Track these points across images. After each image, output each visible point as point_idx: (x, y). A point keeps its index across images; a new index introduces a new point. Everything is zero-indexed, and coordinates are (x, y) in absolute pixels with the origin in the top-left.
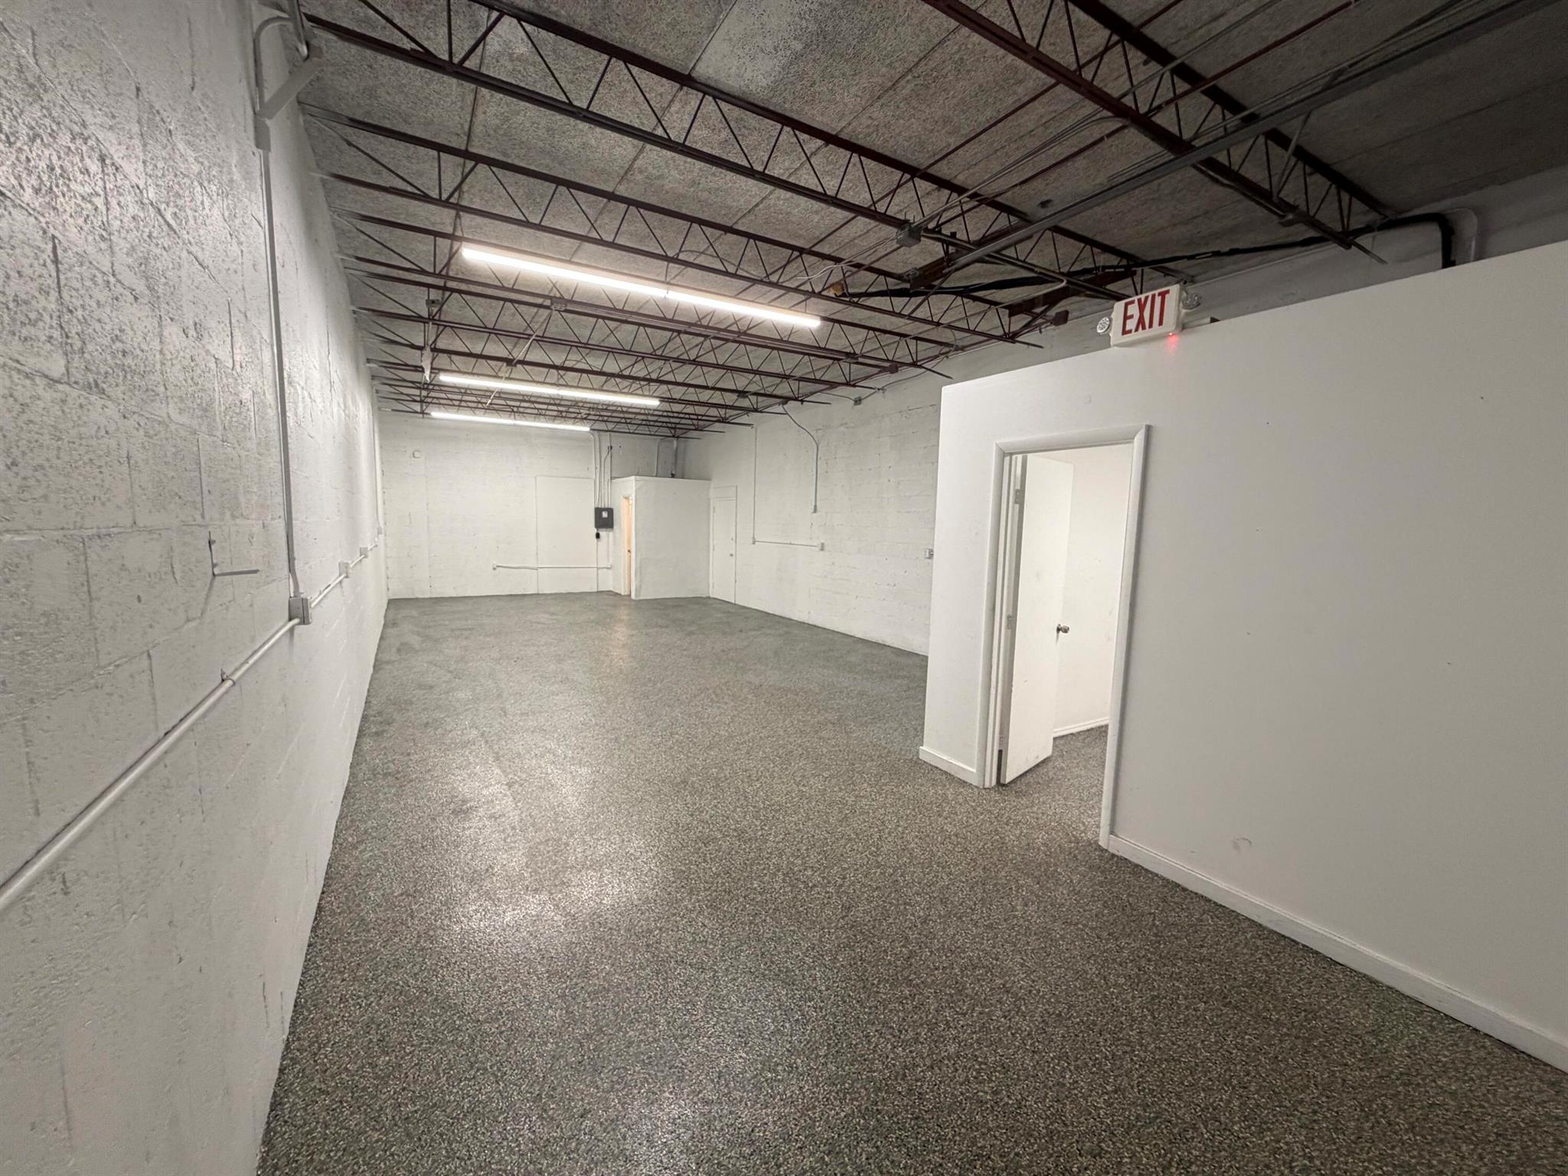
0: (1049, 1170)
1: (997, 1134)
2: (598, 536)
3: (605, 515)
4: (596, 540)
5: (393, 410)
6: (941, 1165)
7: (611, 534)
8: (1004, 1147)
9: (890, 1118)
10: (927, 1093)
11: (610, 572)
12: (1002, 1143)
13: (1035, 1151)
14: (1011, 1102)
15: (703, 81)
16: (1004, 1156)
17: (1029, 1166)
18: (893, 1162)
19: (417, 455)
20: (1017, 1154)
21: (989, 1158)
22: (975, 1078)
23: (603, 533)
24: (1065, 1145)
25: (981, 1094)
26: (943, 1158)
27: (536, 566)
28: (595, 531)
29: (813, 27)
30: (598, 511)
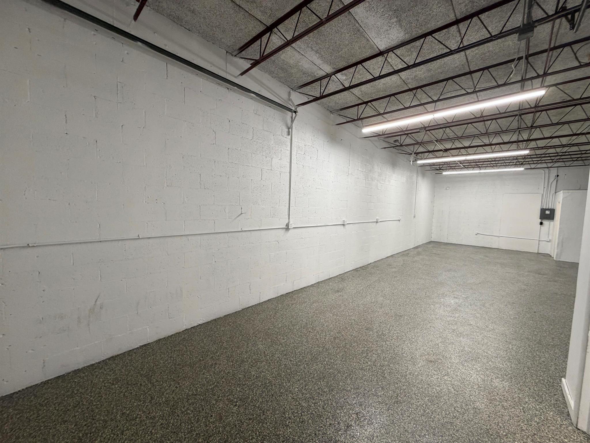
0: (263, 433)
1: (273, 417)
2: (541, 223)
3: (548, 212)
4: (540, 225)
5: (436, 174)
6: (258, 402)
7: (552, 223)
8: (268, 419)
9: (271, 389)
10: (282, 397)
11: (550, 243)
12: (270, 419)
13: (269, 429)
14: (287, 423)
15: (386, 50)
16: (265, 419)
17: (263, 427)
18: (257, 390)
19: (448, 188)
20: (267, 423)
21: (263, 415)
22: (294, 412)
23: (546, 222)
24: (274, 440)
25: (287, 413)
26: (260, 402)
27: (498, 235)
28: (540, 221)
29: (391, 13)
30: (543, 211)
